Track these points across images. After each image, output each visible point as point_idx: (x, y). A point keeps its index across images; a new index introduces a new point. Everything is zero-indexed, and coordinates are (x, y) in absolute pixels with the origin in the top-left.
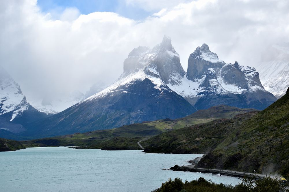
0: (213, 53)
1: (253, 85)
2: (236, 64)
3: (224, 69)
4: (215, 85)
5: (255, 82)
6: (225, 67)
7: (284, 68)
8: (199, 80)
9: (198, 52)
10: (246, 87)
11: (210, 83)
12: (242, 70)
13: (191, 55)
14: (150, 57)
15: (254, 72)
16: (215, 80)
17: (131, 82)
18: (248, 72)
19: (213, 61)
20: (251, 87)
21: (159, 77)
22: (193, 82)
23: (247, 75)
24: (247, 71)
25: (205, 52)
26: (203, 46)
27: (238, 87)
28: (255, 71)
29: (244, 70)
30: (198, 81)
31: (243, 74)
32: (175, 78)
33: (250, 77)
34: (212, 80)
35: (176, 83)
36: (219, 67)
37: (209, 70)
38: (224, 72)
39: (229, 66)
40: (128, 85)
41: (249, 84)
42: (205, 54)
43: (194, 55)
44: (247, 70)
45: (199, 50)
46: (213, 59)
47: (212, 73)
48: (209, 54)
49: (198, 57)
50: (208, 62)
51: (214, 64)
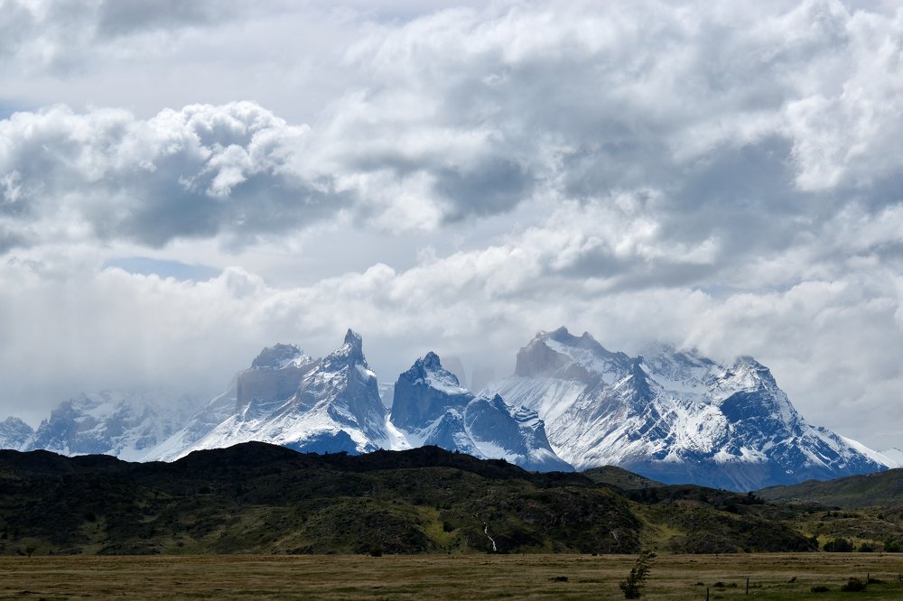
0: (449, 374)
1: (536, 447)
2: (498, 399)
3: (472, 409)
4: (465, 445)
5: (539, 441)
6: (475, 403)
7: (576, 401)
8: (423, 431)
9: (419, 369)
10: (524, 451)
11: (455, 440)
12: (512, 413)
13: (403, 375)
14: (331, 382)
15: (535, 421)
16: (463, 434)
17: (309, 437)
18: (523, 418)
19: (450, 391)
20: (532, 452)
21: (357, 426)
22: (410, 433)
23: (521, 425)
24: (522, 416)
25: (434, 371)
26: (427, 356)
27: (505, 449)
28: (537, 417)
29: (516, 414)
30: (420, 431)
31: (513, 421)
32: (374, 424)
33: (528, 430)
34: (457, 435)
35: (377, 435)
36: (462, 404)
37: (450, 413)
38: (473, 415)
39: (483, 404)
40: (304, 442)
41: (528, 445)
42: (432, 374)
43: (411, 376)
44: (523, 414)
45: (422, 367)
46: (449, 385)
47: (456, 421)
48: (441, 375)
49: (420, 380)
50: (440, 392)
51: (452, 396)
